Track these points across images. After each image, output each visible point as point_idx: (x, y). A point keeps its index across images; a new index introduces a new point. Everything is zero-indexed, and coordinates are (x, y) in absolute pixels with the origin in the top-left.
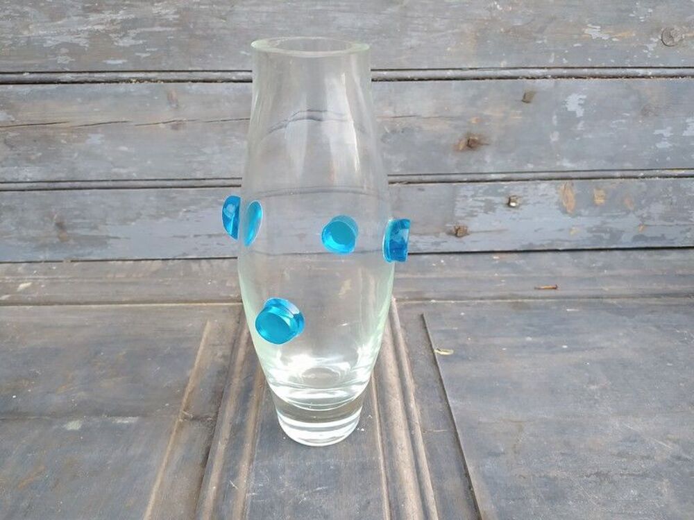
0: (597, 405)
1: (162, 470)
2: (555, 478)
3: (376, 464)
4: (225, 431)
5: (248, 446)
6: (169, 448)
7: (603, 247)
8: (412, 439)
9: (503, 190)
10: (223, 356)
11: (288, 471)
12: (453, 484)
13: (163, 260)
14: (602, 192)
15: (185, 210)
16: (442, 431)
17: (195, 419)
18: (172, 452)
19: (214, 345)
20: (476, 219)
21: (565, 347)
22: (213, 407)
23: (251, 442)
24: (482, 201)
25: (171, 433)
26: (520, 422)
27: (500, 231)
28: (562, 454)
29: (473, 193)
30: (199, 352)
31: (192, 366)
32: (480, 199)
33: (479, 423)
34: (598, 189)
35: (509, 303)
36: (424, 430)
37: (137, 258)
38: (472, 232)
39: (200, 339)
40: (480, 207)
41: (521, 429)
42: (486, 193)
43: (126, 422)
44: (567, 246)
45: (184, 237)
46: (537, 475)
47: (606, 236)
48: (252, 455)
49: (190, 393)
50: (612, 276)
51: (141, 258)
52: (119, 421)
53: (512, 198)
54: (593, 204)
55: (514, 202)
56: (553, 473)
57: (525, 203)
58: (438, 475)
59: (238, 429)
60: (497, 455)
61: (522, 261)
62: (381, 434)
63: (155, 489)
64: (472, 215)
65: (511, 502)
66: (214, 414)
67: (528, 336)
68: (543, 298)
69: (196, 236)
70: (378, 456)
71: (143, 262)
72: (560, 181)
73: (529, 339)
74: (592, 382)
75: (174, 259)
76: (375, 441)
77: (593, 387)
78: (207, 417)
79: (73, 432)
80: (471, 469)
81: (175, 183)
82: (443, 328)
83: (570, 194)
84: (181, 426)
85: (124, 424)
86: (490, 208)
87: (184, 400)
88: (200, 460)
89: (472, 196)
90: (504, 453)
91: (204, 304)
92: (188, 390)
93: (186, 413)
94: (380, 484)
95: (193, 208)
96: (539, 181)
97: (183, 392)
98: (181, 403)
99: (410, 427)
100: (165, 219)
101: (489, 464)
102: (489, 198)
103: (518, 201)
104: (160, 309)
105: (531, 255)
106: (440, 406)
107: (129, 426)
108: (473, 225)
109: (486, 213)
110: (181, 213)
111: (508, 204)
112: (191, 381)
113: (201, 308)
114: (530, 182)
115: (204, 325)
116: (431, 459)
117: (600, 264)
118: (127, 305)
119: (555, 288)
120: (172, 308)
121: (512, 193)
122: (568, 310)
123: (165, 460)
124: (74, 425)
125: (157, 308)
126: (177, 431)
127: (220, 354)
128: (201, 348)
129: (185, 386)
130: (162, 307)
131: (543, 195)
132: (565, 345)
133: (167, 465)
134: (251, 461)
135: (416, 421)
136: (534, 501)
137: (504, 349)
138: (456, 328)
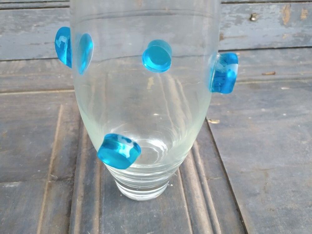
0: (308, 155)
1: (40, 221)
2: (291, 210)
3: (184, 210)
4: (80, 191)
5: (97, 203)
6: (44, 204)
7: (299, 46)
8: (202, 187)
9: (248, 9)
10: (74, 131)
11: (126, 221)
12: (231, 216)
13: (26, 60)
14: (306, 11)
15: (35, 25)
16: (219, 179)
17: (59, 179)
18: (46, 206)
19: (67, 122)
20: (229, 29)
21: (285, 114)
22: (71, 170)
23: (99, 199)
24: (234, 17)
25: (44, 193)
26: (265, 170)
27: (242, 37)
28: (293, 191)
29: (229, 11)
30: (58, 129)
31: (53, 140)
32: (233, 15)
33: (242, 172)
34: (305, 9)
35: (248, 84)
36: (208, 178)
37: (8, 59)
38: (226, 38)
39: (57, 119)
40: (233, 21)
41: (267, 175)
42: (238, 11)
43: (12, 186)
44: (280, 45)
45: (38, 44)
46: (280, 208)
47: (302, 39)
48: (100, 209)
49: (54, 160)
50: (305, 65)
51: (11, 59)
52: (7, 185)
53: (254, 15)
54: (299, 19)
55: (255, 17)
56: (289, 207)
57: (260, 18)
58: (220, 211)
59: (88, 189)
60: (255, 195)
61: (254, 56)
62: (184, 187)
64: (227, 26)
65: (268, 229)
66: (72, 175)
67: (263, 108)
68: (267, 80)
69: (46, 43)
70: (184, 205)
71: (13, 62)
72: (283, 3)
73: (263, 110)
74: (303, 139)
75: (33, 59)
76: (180, 194)
77: (304, 142)
78: (68, 177)
80: (241, 207)
81: (25, 5)
82: (212, 104)
83: (288, 12)
84: (50, 186)
85: (10, 187)
86: (239, 21)
87: (51, 166)
88: (66, 212)
89: (230, 13)
90: (259, 194)
91: (58, 91)
92: (53, 158)
93: (53, 176)
94: (188, 227)
95: (41, 23)
96: (270, 3)
97: (49, 160)
98: (48, 169)
99: (201, 180)
100: (23, 32)
101: (252, 203)
102: (240, 14)
103: (257, 17)
104: (28, 96)
105: (259, 51)
106: (215, 160)
107: (15, 189)
108: (228, 33)
109: (236, 24)
110: (33, 28)
111: (250, 19)
112: (54, 151)
113: (56, 94)
114: (265, 4)
115: (59, 108)
116: (214, 200)
117: (297, 57)
118: (6, 94)
119: (274, 74)
120: (36, 95)
121: (254, 11)
122: (283, 88)
123: (42, 214)
125: (26, 95)
126: (48, 190)
127: (71, 129)
128: (59, 125)
129: (50, 155)
130: (29, 95)
131: (272, 13)
132: (285, 113)
133: (44, 217)
134: (101, 214)
135: (203, 174)
136: (281, 227)
137: (250, 118)
138: (219, 104)
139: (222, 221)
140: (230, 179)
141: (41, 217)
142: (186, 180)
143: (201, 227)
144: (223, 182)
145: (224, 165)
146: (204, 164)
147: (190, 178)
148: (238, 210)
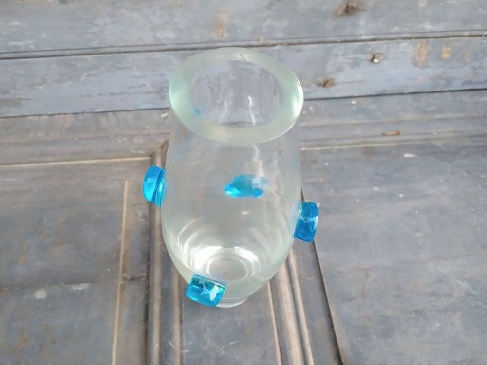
0: (420, 251)
1: (116, 329)
2: (389, 317)
3: (270, 319)
4: (157, 294)
5: (177, 309)
6: (118, 309)
7: (438, 90)
8: (293, 290)
9: (370, 49)
10: (144, 217)
11: (209, 330)
12: (321, 323)
13: (74, 114)
14: (449, 49)
15: (86, 74)
16: (313, 279)
17: (132, 279)
18: (120, 312)
19: (135, 205)
20: (342, 73)
21: (401, 195)
22: (144, 267)
23: (178, 304)
24: (350, 59)
25: (116, 297)
26: (366, 269)
27: (360, 82)
28: (395, 296)
29: (343, 52)
30: (124, 215)
31: (121, 229)
32: (349, 57)
33: (339, 272)
34: (447, 46)
35: (362, 148)
36: (300, 278)
37: (50, 113)
38: (337, 84)
39: (122, 201)
40: (348, 64)
41: (367, 276)
42: (355, 52)
43: (80, 288)
44: (412, 90)
45: (89, 96)
46: (377, 315)
47: (443, 82)
48: (181, 316)
49: (124, 255)
50: (441, 120)
51: (54, 113)
52: (75, 288)
53: (376, 56)
54: (439, 57)
55: (378, 58)
57: (386, 59)
59: (166, 293)
60: (351, 299)
61: (374, 106)
62: (272, 291)
63: (115, 346)
64: (340, 69)
65: (360, 339)
66: (145, 274)
67: (376, 185)
68: (388, 142)
69: (100, 95)
70: (270, 312)
71: (56, 117)
72: (418, 40)
73: (376, 189)
74: (418, 230)
75: (83, 113)
76: (267, 300)
77: (419, 234)
78: (141, 277)
79: (40, 300)
80: (333, 313)
81: (73, 52)
82: (312, 180)
83: (424, 51)
84: (123, 287)
85: (79, 290)
86: (356, 63)
87: (121, 263)
88: (142, 317)
89: (343, 55)
90: (355, 298)
91: (119, 160)
92: (122, 253)
93: (124, 275)
94: (273, 337)
95: (93, 72)
96: (400, 40)
97: (118, 256)
98: (118, 268)
99: (291, 282)
100: (69, 82)
101: (345, 308)
102: (358, 56)
103: (381, 58)
104: (82, 167)
106: (310, 256)
107: (83, 291)
108: (340, 77)
109: (352, 67)
110: (83, 78)
111: (372, 60)
112: (122, 244)
113: (116, 164)
114: (393, 42)
115: (123, 186)
116: (305, 304)
117: (433, 108)
118: (53, 164)
119: (398, 134)
121: (377, 51)
122: (406, 155)
123: (117, 319)
124: (40, 294)
125: (79, 165)
126: (121, 292)
127: (141, 214)
128: (125, 209)
129: (119, 251)
130: (83, 165)
131: (402, 52)
132: (401, 193)
133: (119, 323)
134: (181, 321)
135: (295, 274)
136: (374, 337)
137: (358, 200)
138: (321, 180)
139: (311, 328)
140: (325, 281)
141: (116, 325)
142: (275, 283)
143: (288, 337)
144: (317, 284)
145: (320, 262)
146: (298, 260)
147: (279, 280)
148: (330, 316)
